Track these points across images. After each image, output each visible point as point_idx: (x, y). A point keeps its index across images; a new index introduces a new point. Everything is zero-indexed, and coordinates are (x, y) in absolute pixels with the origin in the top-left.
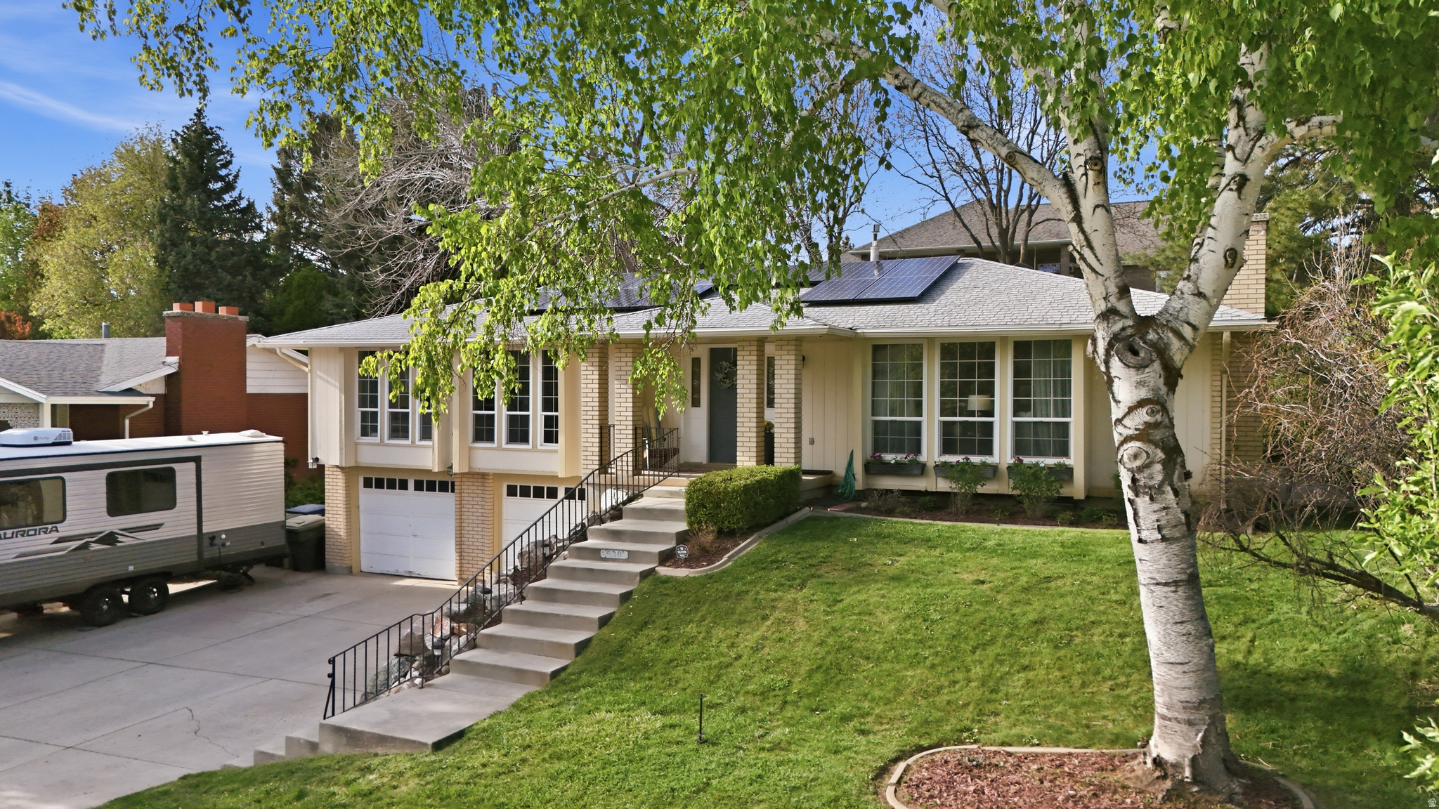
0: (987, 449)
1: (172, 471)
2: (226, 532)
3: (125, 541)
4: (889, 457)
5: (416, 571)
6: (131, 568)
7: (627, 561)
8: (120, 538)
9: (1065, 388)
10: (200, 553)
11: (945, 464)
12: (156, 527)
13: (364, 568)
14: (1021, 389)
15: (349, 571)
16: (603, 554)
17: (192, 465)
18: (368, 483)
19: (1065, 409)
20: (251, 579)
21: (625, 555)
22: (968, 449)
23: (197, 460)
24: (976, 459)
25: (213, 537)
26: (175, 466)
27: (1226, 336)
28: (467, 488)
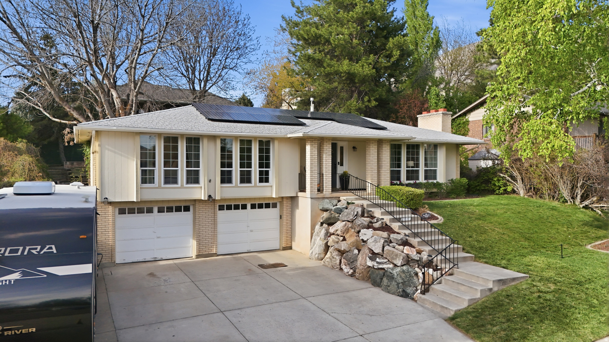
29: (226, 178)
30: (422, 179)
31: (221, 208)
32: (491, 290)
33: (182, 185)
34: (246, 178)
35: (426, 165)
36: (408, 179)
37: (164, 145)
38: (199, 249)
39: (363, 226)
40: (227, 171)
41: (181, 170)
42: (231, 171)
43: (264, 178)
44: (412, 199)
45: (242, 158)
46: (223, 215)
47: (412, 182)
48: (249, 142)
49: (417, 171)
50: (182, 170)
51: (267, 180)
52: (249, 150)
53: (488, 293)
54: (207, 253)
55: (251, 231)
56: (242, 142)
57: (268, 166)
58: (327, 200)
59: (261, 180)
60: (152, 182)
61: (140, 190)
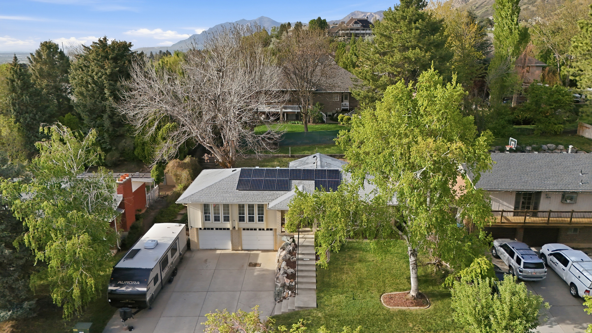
5: (217, 248)
13: (201, 248)
15: (198, 250)
16: (304, 260)
21: (309, 259)
29: (242, 219)
31: (244, 230)
32: (294, 310)
33: (222, 222)
34: (251, 219)
38: (233, 247)
41: (221, 216)
42: (244, 216)
43: (261, 219)
45: (249, 210)
46: (244, 233)
48: (253, 206)
51: (262, 221)
52: (253, 209)
53: (293, 311)
54: (237, 249)
55: (259, 240)
56: (249, 206)
57: (263, 214)
58: (285, 237)
59: (259, 221)
60: (209, 220)
61: (203, 224)
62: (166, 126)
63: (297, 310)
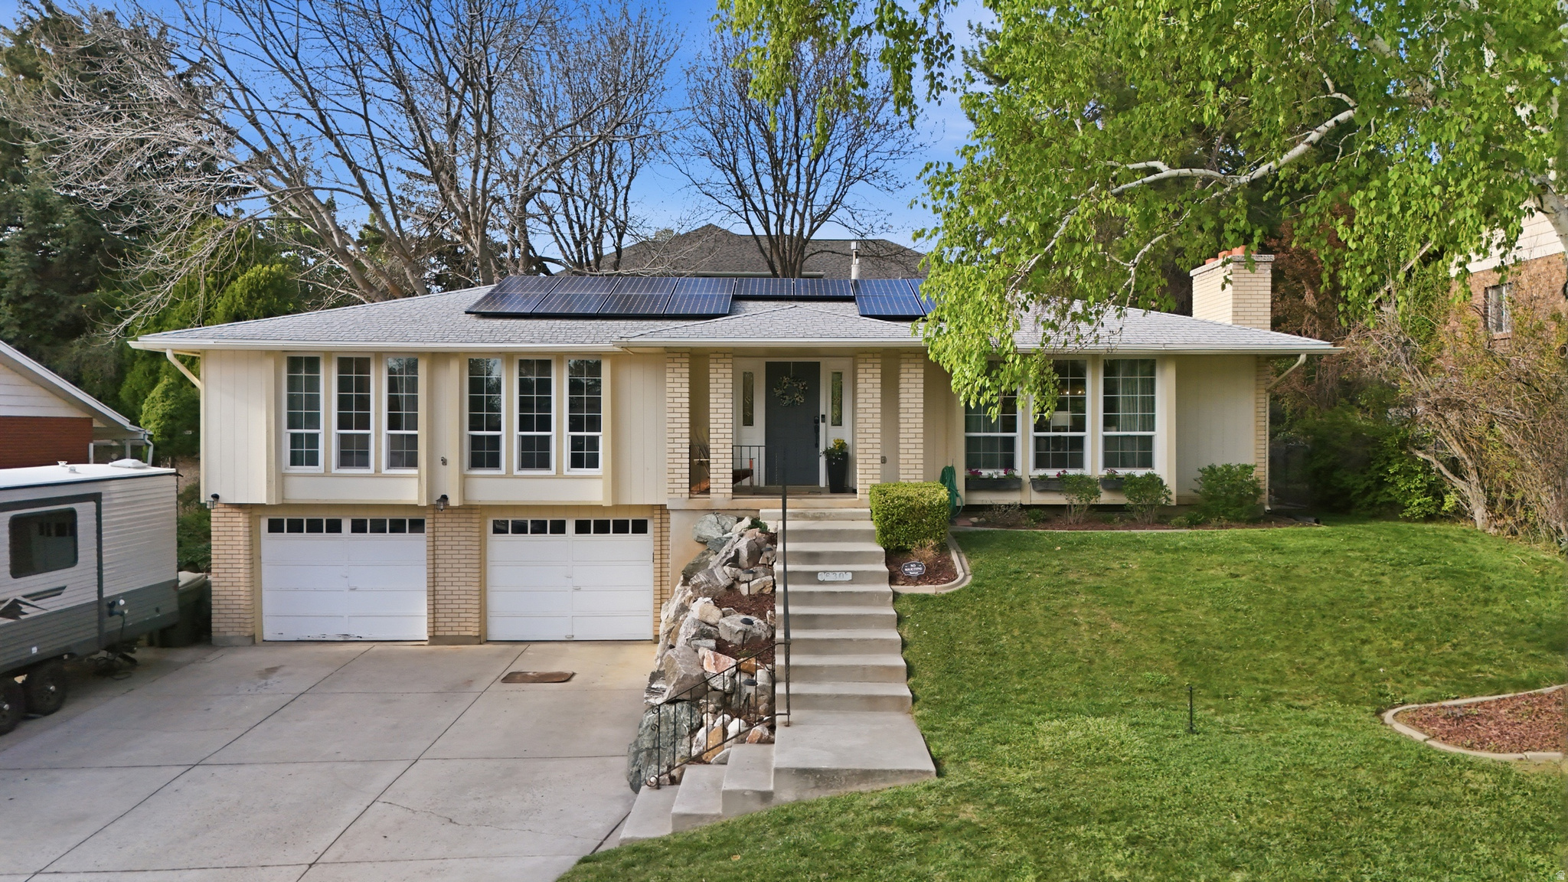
0: (1079, 463)
1: (72, 513)
2: (124, 596)
3: (29, 612)
4: (985, 473)
5: (355, 634)
6: (34, 650)
7: (851, 582)
8: (25, 609)
9: (1150, 404)
10: (100, 628)
11: (1043, 478)
12: (57, 591)
13: (267, 637)
14: (1110, 405)
15: (253, 640)
16: (821, 577)
17: (92, 505)
18: (275, 526)
19: (1149, 423)
20: (133, 661)
21: (849, 576)
22: (1060, 462)
23: (96, 498)
24: (1071, 472)
25: (112, 604)
26: (75, 506)
27: (1302, 358)
28: (444, 525)
29: (484, 454)
30: (1093, 465)
31: (500, 528)
32: (766, 796)
33: (378, 470)
34: (535, 455)
35: (1109, 422)
36: (1040, 462)
37: (339, 378)
38: (434, 624)
39: (709, 588)
40: (489, 437)
41: (376, 435)
42: (497, 439)
43: (583, 456)
44: (901, 521)
45: (525, 404)
46: (504, 546)
47: (1052, 473)
48: (545, 365)
49: (1079, 443)
50: (378, 434)
51: (593, 463)
52: (545, 386)
53: (757, 808)
54: (456, 633)
55: (578, 589)
56: (525, 365)
57: (595, 424)
58: (712, 517)
59: (577, 462)
60: (313, 460)
61: (279, 480)
62: (250, 274)
63: (787, 795)
